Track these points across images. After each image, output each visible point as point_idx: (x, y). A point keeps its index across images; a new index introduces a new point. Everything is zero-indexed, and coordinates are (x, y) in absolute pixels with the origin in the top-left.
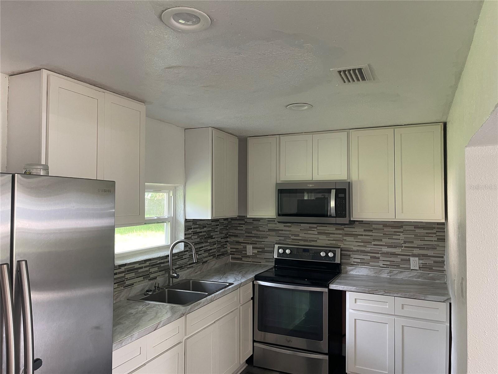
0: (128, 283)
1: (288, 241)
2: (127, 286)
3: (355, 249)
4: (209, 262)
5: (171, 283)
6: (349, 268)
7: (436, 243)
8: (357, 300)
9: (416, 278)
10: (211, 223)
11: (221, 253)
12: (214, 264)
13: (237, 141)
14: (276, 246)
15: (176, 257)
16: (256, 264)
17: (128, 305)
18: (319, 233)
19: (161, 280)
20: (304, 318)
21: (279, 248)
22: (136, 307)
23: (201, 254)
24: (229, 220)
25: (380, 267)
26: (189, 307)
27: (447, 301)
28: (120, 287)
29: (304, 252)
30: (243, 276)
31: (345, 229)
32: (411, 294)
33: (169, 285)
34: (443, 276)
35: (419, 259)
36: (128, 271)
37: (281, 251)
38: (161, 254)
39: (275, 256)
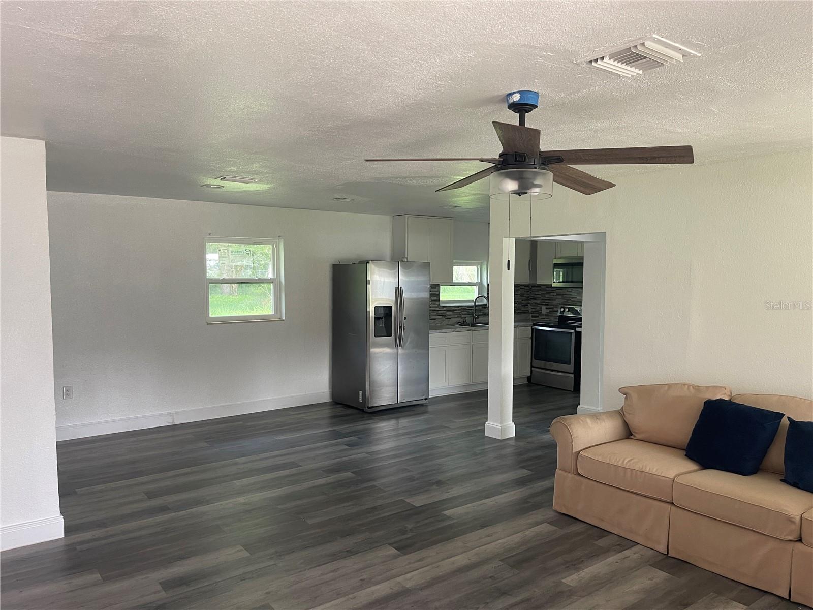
0: (447, 317)
5: (475, 321)
19: (468, 319)
21: (562, 307)
24: (530, 287)
28: (443, 318)
36: (448, 310)
38: (470, 304)
39: (559, 314)
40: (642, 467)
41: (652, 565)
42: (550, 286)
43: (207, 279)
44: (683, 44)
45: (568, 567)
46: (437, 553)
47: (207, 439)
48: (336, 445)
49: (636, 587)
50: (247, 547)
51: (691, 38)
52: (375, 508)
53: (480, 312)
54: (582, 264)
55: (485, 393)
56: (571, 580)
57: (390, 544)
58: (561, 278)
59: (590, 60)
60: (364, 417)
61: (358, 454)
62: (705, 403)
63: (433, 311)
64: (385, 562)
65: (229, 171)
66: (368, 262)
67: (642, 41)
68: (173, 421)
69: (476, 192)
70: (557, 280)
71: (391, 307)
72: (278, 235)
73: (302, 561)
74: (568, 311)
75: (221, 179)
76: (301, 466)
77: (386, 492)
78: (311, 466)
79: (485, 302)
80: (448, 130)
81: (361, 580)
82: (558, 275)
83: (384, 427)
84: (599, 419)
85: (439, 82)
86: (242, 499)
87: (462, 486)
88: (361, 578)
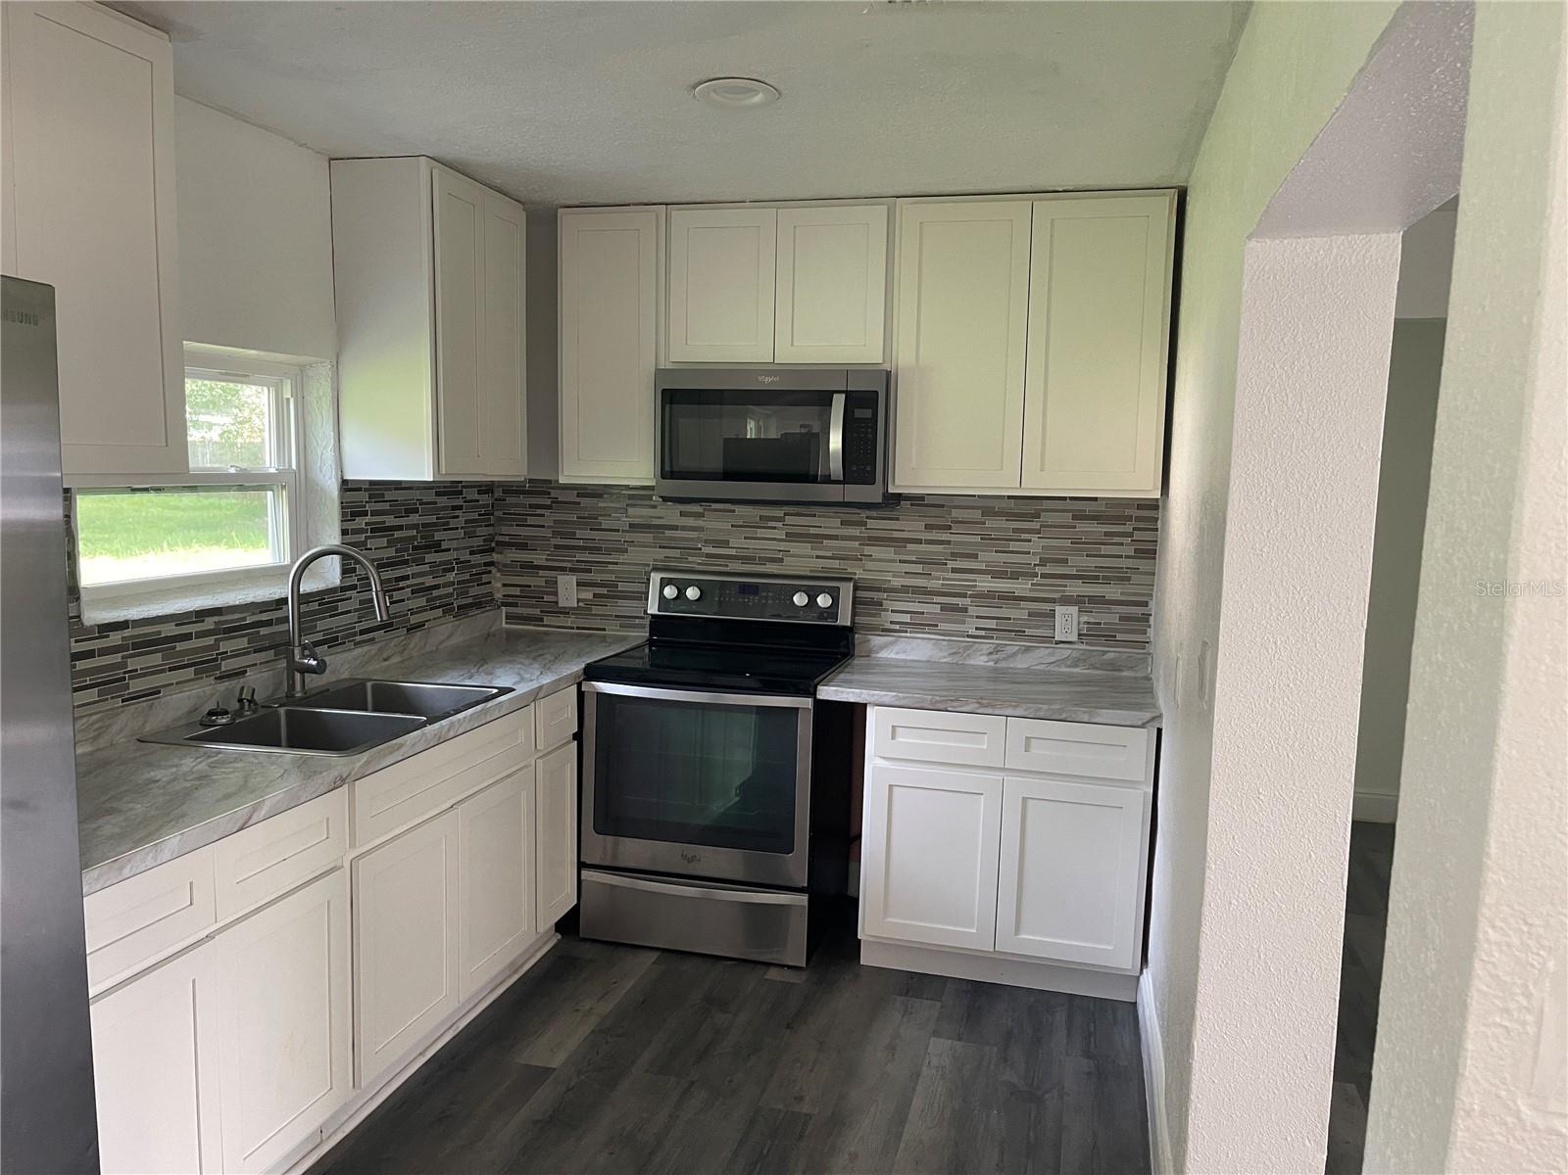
0: (136, 686)
1: (695, 561)
2: (133, 698)
3: (897, 582)
4: (428, 628)
5: (298, 687)
6: (877, 640)
7: (1130, 563)
8: (899, 730)
9: (1069, 666)
10: (432, 498)
11: (470, 600)
12: (447, 632)
13: (520, 217)
14: (656, 578)
15: (315, 606)
16: (590, 636)
17: (142, 756)
18: (791, 537)
19: (261, 679)
20: (737, 799)
21: (664, 583)
22: (169, 763)
23: (403, 600)
24: (498, 493)
25: (968, 636)
26: (365, 757)
27: (1150, 724)
28: (107, 699)
29: (743, 593)
30: (546, 668)
31: (871, 523)
32: (1052, 707)
33: (293, 696)
34: (1141, 659)
35: (1079, 611)
36: (135, 646)
37: (670, 592)
38: (257, 593)
39: (652, 609)
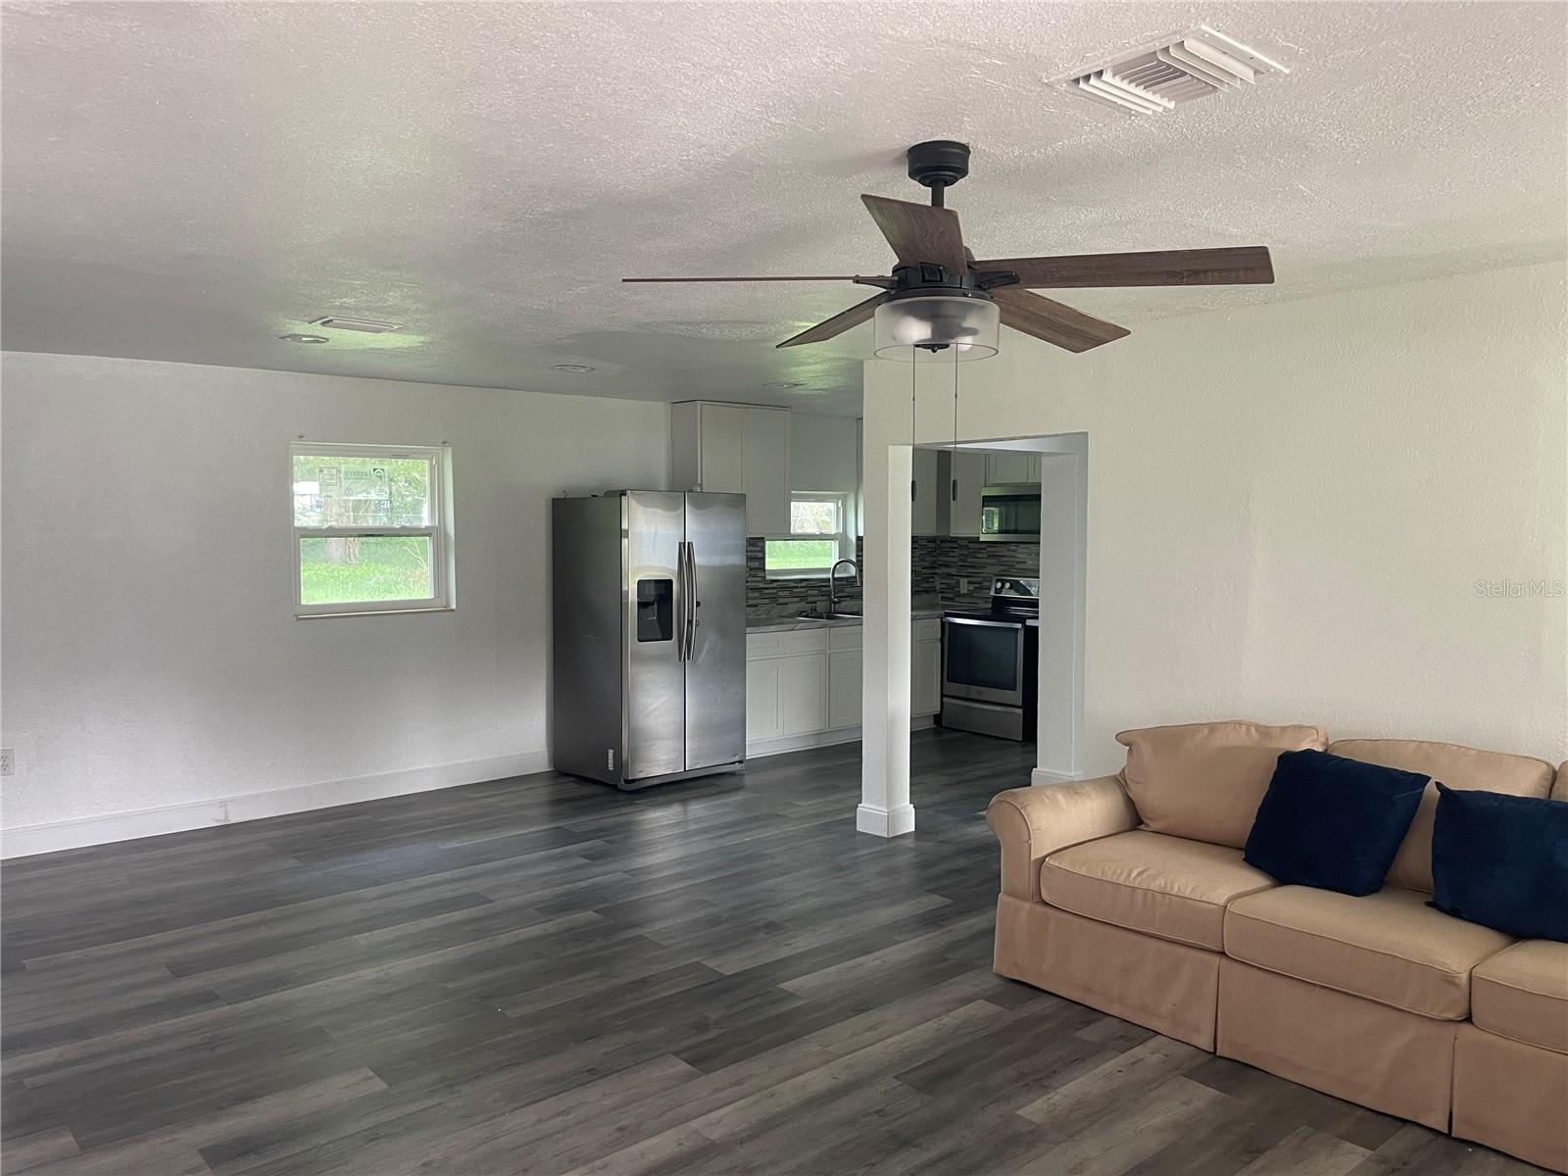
2: (779, 604)
5: (832, 608)
14: (994, 579)
15: (844, 582)
19: (821, 605)
21: (998, 581)
24: (938, 542)
28: (771, 603)
33: (831, 612)
36: (781, 588)
38: (822, 576)
39: (992, 593)
40: (1166, 884)
41: (1190, 1075)
42: (976, 540)
43: (294, 528)
44: (1257, 46)
45: (1027, 1085)
46: (771, 1067)
47: (296, 851)
48: (564, 856)
49: (1157, 1121)
50: (381, 1072)
51: (1275, 34)
52: (644, 981)
53: (843, 591)
54: (1038, 497)
55: (856, 748)
56: (1035, 1109)
57: (676, 1054)
58: (996, 525)
59: (1075, 77)
60: (616, 802)
61: (607, 874)
62: (1280, 758)
63: (753, 589)
64: (665, 1089)
65: (339, 307)
66: (623, 493)
67: (1178, 39)
68: (226, 818)
69: (837, 356)
70: (987, 527)
71: (671, 581)
72: (441, 440)
73: (497, 1095)
74: (1011, 588)
75: (323, 323)
76: (491, 901)
77: (666, 947)
78: (513, 900)
79: (853, 571)
80: (786, 223)
81: (620, 1129)
82: (990, 520)
83: (659, 819)
84: (1080, 794)
85: (773, 119)
86: (369, 973)
87: (814, 931)
88: (620, 1125)
